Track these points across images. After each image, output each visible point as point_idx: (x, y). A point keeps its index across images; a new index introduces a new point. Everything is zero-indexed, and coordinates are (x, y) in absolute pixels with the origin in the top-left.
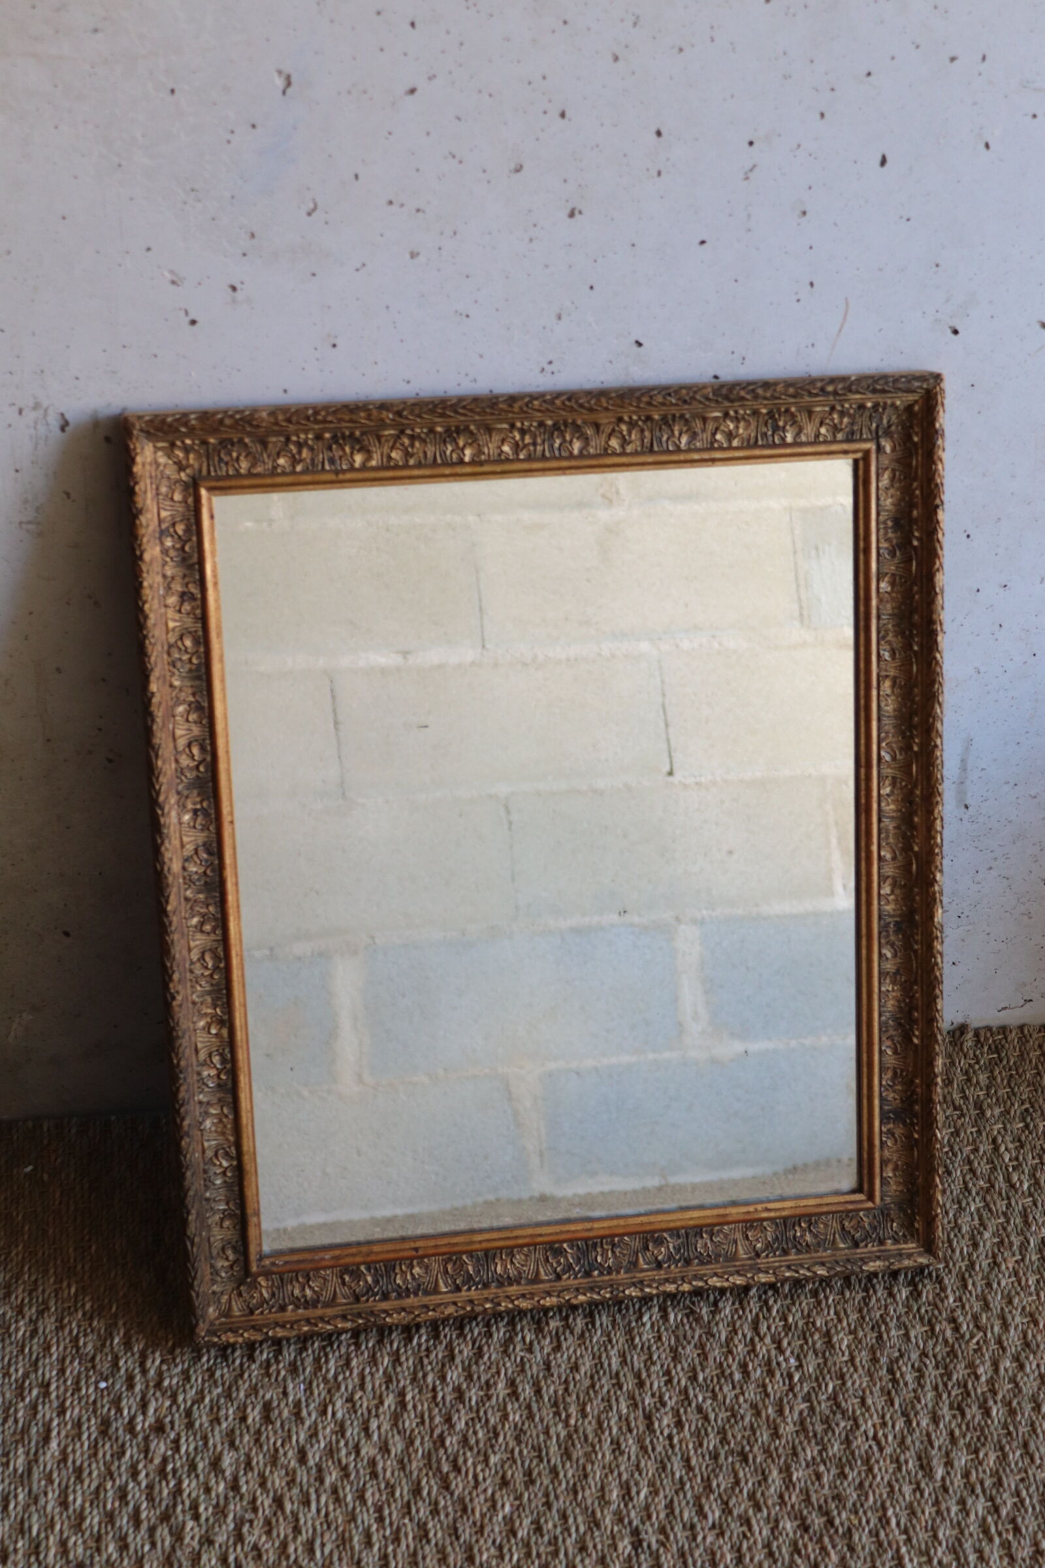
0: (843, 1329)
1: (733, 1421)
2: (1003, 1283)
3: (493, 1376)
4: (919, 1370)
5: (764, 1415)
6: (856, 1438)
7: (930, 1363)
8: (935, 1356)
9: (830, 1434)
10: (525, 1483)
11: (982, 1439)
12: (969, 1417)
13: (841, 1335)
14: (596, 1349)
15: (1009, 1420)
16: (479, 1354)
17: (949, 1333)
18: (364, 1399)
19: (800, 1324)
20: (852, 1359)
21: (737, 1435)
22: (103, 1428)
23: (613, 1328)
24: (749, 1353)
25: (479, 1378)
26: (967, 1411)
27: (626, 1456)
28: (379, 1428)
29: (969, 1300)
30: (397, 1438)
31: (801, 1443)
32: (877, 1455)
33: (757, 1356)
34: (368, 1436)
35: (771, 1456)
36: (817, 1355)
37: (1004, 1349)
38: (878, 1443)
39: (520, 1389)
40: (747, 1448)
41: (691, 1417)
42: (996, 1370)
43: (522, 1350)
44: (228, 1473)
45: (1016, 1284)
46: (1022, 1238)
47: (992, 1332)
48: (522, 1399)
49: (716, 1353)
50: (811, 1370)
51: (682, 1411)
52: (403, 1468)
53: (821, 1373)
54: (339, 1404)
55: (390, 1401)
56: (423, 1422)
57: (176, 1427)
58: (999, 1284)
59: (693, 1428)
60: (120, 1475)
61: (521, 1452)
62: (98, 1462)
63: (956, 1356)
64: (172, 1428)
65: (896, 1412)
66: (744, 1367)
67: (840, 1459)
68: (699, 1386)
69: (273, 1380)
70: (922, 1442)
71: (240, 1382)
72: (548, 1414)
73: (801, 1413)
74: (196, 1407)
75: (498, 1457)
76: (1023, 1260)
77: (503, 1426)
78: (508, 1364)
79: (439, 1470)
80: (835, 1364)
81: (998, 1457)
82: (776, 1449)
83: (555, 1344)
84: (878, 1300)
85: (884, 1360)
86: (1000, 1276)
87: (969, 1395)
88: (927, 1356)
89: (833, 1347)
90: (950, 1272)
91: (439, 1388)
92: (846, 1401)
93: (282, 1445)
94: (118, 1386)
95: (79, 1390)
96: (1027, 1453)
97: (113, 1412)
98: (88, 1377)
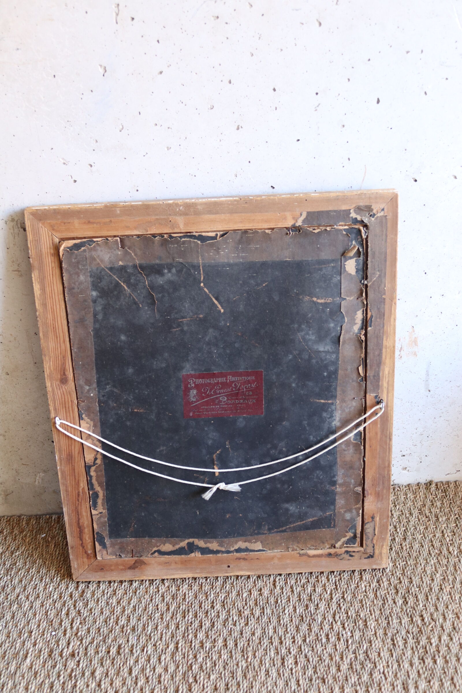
0: (372, 618)
1: (320, 662)
2: (444, 598)
3: (218, 637)
4: (405, 640)
5: (334, 660)
6: (375, 673)
7: (410, 636)
8: (412, 633)
9: (363, 670)
10: (225, 689)
11: (432, 675)
12: (426, 664)
13: (371, 621)
14: (263, 625)
15: (445, 666)
16: (213, 626)
17: (419, 622)
18: (161, 645)
19: (354, 616)
20: (376, 634)
21: (321, 669)
22: (50, 653)
23: (272, 615)
24: (330, 629)
25: (211, 637)
26: (426, 661)
27: (271, 678)
28: (165, 659)
29: (429, 606)
30: (172, 664)
31: (350, 674)
32: (384, 681)
33: (333, 631)
34: (160, 663)
35: (336, 680)
36: (360, 631)
37: (444, 630)
38: (385, 676)
39: (228, 644)
40: (326, 676)
41: (302, 660)
42: (440, 641)
43: (231, 625)
44: (97, 678)
45: (450, 599)
46: (453, 577)
47: (439, 622)
48: (228, 648)
49: (315, 628)
50: (357, 638)
51: (298, 656)
52: (173, 679)
53: (361, 640)
54: (149, 647)
55: (172, 646)
56: (184, 657)
57: (80, 655)
58: (442, 599)
59: (302, 665)
60: (52, 676)
61: (225, 674)
62: (45, 669)
63: (422, 633)
64: (78, 655)
65: (394, 660)
66: (327, 635)
67: (367, 683)
68: (307, 644)
69: (124, 634)
70: (405, 676)
71: (110, 635)
72: (239, 656)
73: (351, 660)
74: (90, 645)
75: (215, 676)
76: (453, 587)
77: (219, 660)
78: (225, 631)
79: (188, 681)
80: (368, 636)
81: (439, 684)
82: (338, 677)
83: (246, 622)
84: (389, 605)
85: (390, 634)
86: (443, 595)
87: (427, 652)
88: (409, 633)
89: (367, 627)
90: (421, 592)
91: (193, 642)
92: (371, 654)
93: (123, 665)
94: (59, 634)
95: (44, 635)
96: (453, 683)
97: (55, 646)
98: (48, 629)
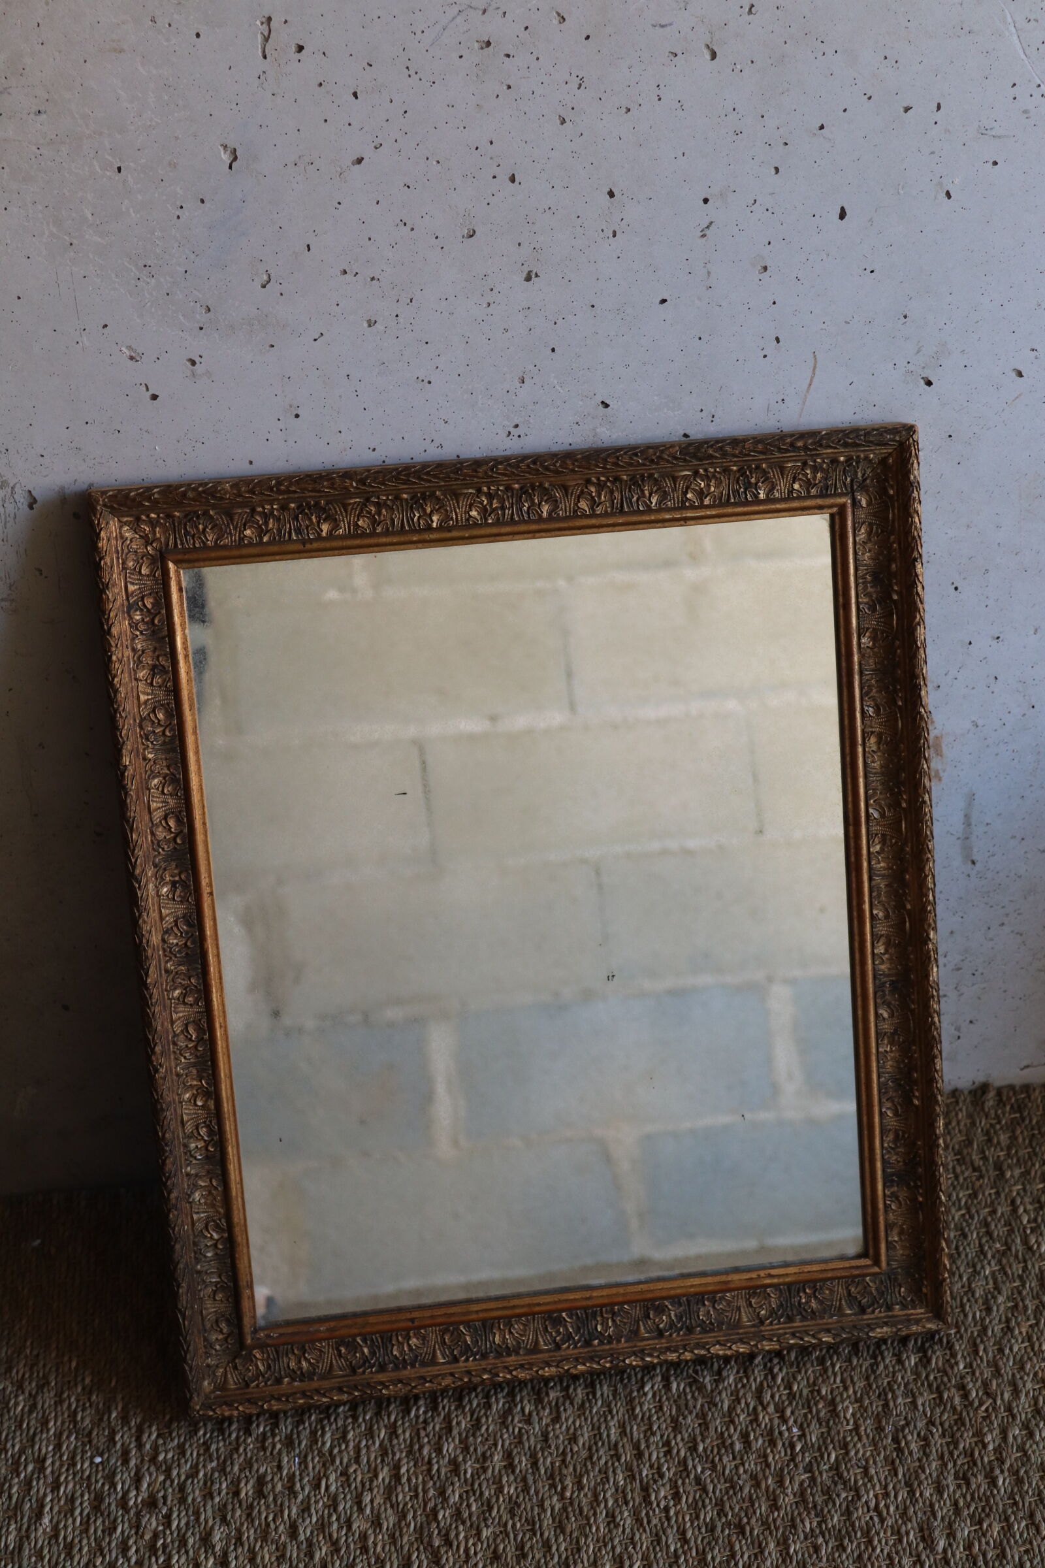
0: (849, 1397)
1: (731, 1492)
2: (1016, 1348)
3: (490, 1448)
4: (925, 1439)
5: (763, 1486)
6: (857, 1509)
7: (936, 1431)
8: (942, 1424)
9: (830, 1505)
10: (517, 1557)
11: (987, 1510)
12: (974, 1486)
13: (846, 1403)
14: (595, 1419)
15: (1016, 1490)
16: (477, 1425)
17: (957, 1400)
18: (359, 1472)
19: (805, 1392)
20: (857, 1428)
21: (735, 1506)
22: (96, 1503)
23: (614, 1398)
24: (751, 1422)
25: (476, 1450)
26: (973, 1480)
27: (621, 1529)
28: (372, 1501)
29: (979, 1366)
30: (390, 1511)
31: (800, 1514)
32: (878, 1526)
33: (759, 1425)
34: (361, 1510)
35: (769, 1528)
36: (820, 1424)
37: (1013, 1417)
38: (880, 1515)
39: (516, 1462)
40: (745, 1520)
41: (689, 1489)
42: (1005, 1438)
43: (520, 1422)
44: (217, 1548)
45: (1029, 1350)
46: (1037, 1302)
47: (1002, 1399)
48: (518, 1471)
49: (718, 1423)
50: (814, 1440)
51: (680, 1482)
52: (394, 1543)
53: (824, 1442)
54: (332, 1477)
55: (384, 1474)
56: (416, 1496)
57: (169, 1502)
58: (1011, 1349)
59: (690, 1500)
60: (110, 1551)
61: (514, 1525)
62: (89, 1539)
63: (964, 1424)
64: (165, 1504)
65: (900, 1482)
66: (745, 1437)
67: (840, 1531)
68: (699, 1456)
69: (268, 1454)
70: (925, 1513)
71: (235, 1456)
72: (543, 1487)
73: (801, 1484)
74: (190, 1481)
75: (491, 1530)
76: (1037, 1324)
77: (498, 1499)
78: (506, 1436)
79: (430, 1544)
80: (838, 1433)
81: (1003, 1528)
82: (774, 1520)
83: (554, 1415)
84: (886, 1367)
85: (889, 1429)
86: (1013, 1341)
87: (975, 1464)
88: (933, 1424)
89: (838, 1416)
90: (961, 1337)
91: (435, 1461)
92: (848, 1472)
93: (274, 1520)
94: (113, 1461)
95: (74, 1465)
96: (1033, 1524)
97: (107, 1487)
98: (84, 1452)
